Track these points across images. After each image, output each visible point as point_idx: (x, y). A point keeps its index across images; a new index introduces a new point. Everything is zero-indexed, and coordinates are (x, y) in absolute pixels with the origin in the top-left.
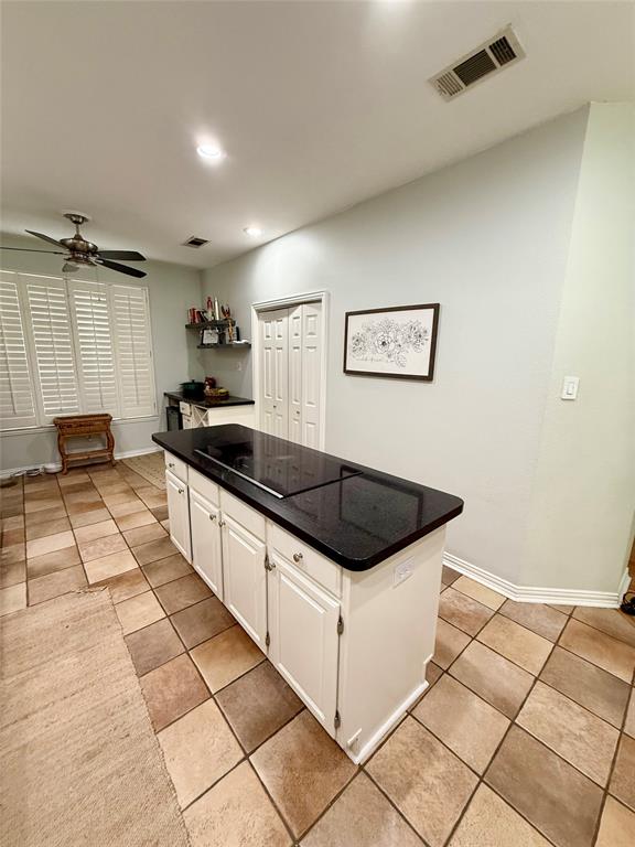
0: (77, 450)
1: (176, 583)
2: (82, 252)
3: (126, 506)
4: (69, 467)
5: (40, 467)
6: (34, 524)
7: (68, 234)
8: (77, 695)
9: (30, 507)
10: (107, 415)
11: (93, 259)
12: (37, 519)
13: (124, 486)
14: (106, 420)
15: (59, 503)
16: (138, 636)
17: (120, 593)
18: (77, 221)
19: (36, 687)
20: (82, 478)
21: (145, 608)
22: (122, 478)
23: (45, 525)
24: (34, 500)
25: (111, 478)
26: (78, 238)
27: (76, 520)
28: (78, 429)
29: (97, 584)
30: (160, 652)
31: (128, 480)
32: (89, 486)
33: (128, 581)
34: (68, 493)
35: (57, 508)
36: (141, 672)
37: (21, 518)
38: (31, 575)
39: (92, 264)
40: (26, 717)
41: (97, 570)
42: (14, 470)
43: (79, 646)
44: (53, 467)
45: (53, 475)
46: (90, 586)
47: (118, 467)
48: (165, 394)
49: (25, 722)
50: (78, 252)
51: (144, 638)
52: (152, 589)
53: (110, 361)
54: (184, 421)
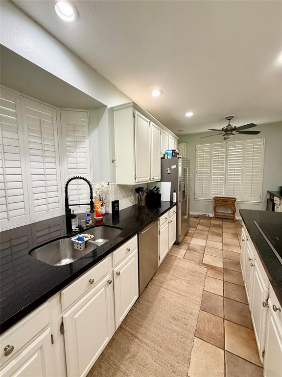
0: (221, 211)
1: (236, 286)
2: (230, 131)
3: (230, 240)
4: (217, 217)
5: (207, 214)
6: (197, 233)
7: (224, 125)
8: (181, 296)
9: (199, 227)
10: (234, 198)
11: (234, 132)
12: (199, 232)
13: (234, 231)
14: (234, 200)
15: (207, 229)
16: (208, 294)
17: (210, 273)
18: (229, 119)
19: (173, 283)
20: (219, 222)
21: (216, 285)
22: (235, 228)
23: (200, 235)
24: (202, 225)
25: (230, 226)
26: (229, 125)
27: (210, 237)
28: (222, 202)
29: (205, 264)
30: (213, 308)
31: (237, 230)
32: (220, 227)
33: (216, 270)
34: (212, 226)
35: (206, 231)
36: (202, 309)
37: (195, 229)
38: (189, 249)
39: (233, 134)
40: (168, 289)
41: (207, 260)
42: (201, 213)
43: (189, 281)
44: (211, 215)
45: (210, 218)
46: (202, 264)
47: (236, 222)
48: (268, 192)
49: (167, 291)
50: (228, 131)
51: (210, 297)
52: (223, 280)
53: (240, 175)
54: (276, 207)
